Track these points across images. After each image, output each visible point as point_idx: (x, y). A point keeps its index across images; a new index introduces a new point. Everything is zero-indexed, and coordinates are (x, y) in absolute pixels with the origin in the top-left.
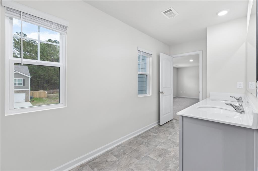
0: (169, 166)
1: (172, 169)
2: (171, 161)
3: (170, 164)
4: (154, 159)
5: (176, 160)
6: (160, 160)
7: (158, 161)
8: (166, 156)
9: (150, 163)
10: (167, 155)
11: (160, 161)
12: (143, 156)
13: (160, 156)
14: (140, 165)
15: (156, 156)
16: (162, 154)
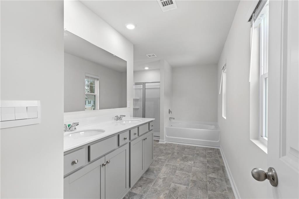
0: (162, 181)
1: (160, 180)
2: (162, 186)
3: (162, 183)
4: (178, 184)
5: (158, 189)
6: (173, 185)
7: (174, 183)
8: (168, 191)
9: (179, 180)
10: (168, 193)
11: (172, 183)
12: (191, 185)
13: (175, 189)
14: (186, 176)
15: (178, 187)
16: (174, 193)
